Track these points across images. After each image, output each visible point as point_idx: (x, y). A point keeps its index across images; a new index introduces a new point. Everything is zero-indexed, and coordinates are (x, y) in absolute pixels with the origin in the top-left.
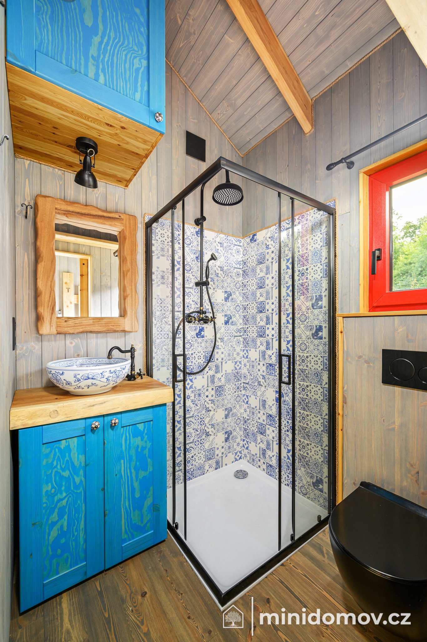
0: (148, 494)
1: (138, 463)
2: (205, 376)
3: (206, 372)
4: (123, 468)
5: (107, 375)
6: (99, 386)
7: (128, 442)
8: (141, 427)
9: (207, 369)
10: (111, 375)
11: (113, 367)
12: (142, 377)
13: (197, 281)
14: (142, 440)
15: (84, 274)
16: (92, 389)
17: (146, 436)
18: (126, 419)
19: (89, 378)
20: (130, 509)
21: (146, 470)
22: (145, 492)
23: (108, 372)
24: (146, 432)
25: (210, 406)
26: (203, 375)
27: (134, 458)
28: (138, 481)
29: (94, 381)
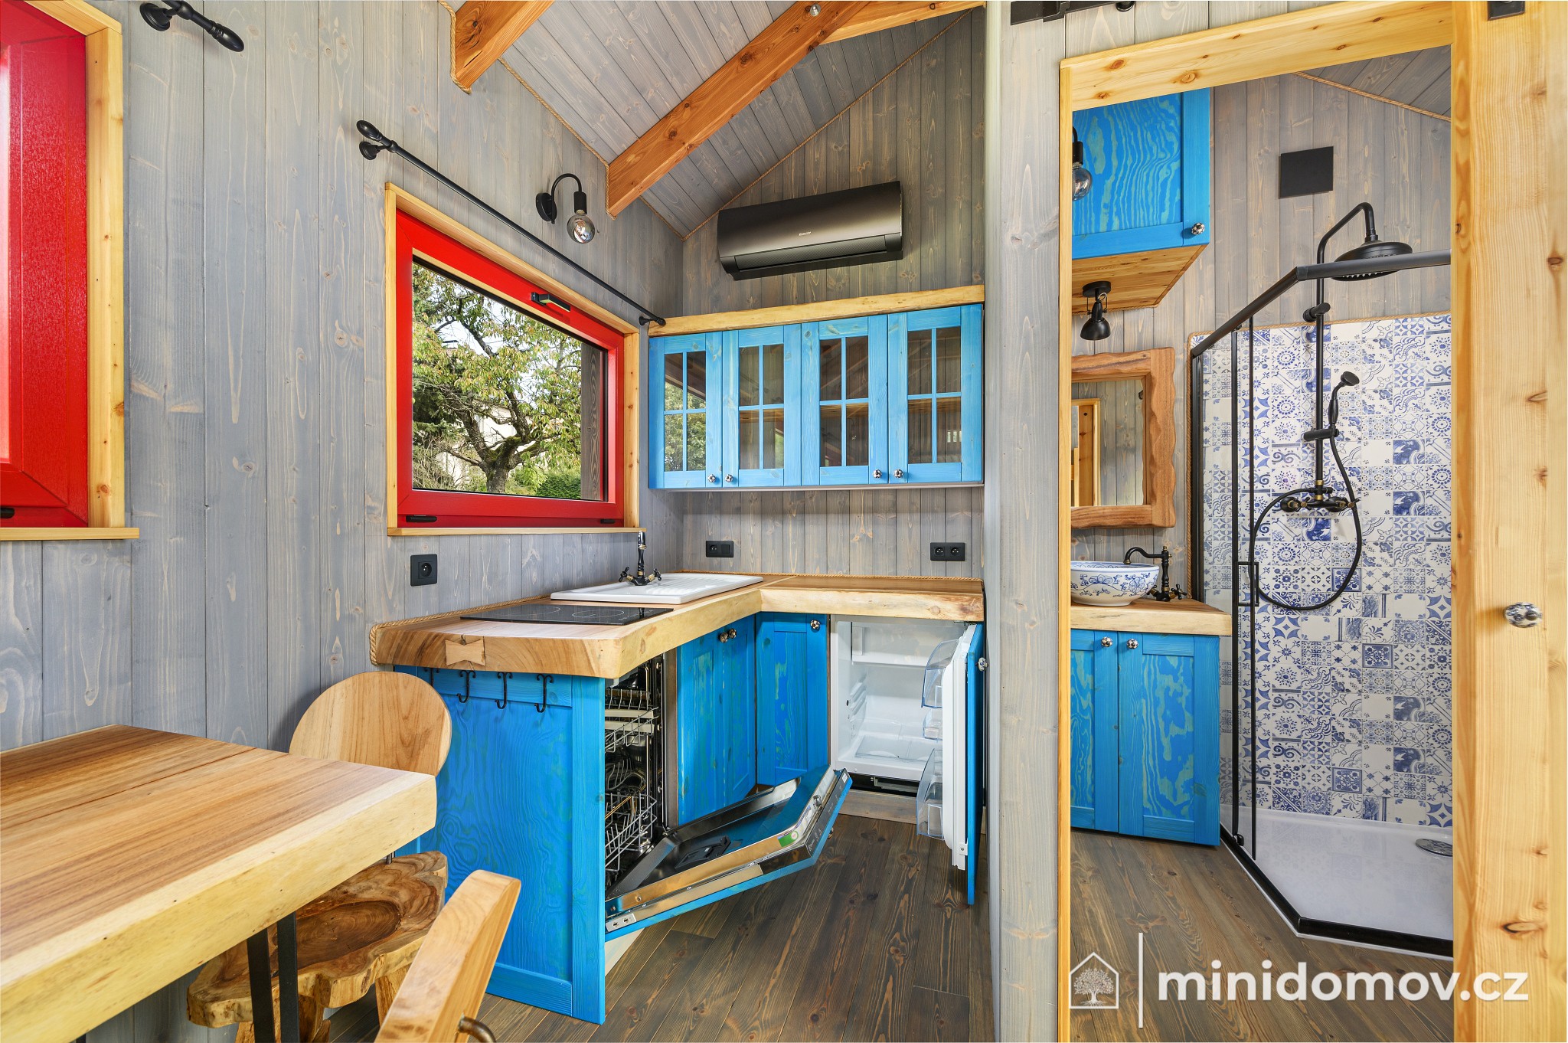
0: (1185, 763)
1: (1168, 712)
2: (1334, 619)
3: (1334, 610)
4: (1144, 711)
5: (1122, 580)
6: (1111, 595)
7: (1153, 677)
8: (1173, 662)
9: (1337, 604)
10: (1128, 582)
11: (1131, 571)
12: (1179, 596)
13: (1309, 429)
14: (1176, 680)
15: (1086, 431)
16: (1103, 597)
17: (1182, 678)
18: (1151, 645)
19: (1098, 582)
20: (1155, 770)
21: (1182, 727)
22: (1180, 758)
23: (1124, 577)
24: (1181, 670)
25: (1347, 681)
26: (1327, 614)
27: (1162, 702)
28: (1169, 737)
29: (1105, 587)
